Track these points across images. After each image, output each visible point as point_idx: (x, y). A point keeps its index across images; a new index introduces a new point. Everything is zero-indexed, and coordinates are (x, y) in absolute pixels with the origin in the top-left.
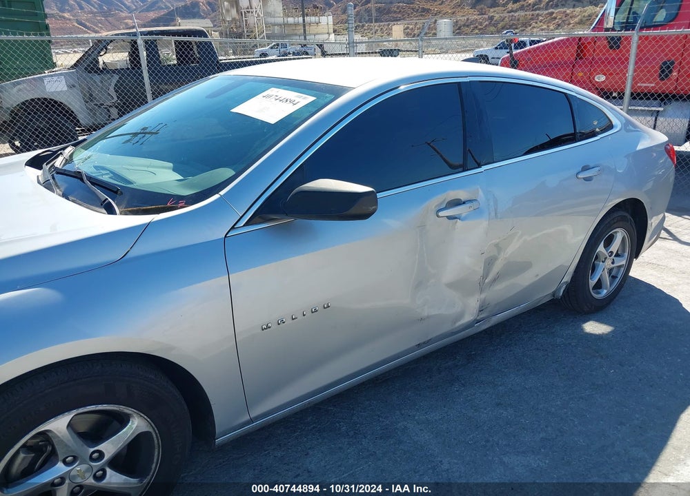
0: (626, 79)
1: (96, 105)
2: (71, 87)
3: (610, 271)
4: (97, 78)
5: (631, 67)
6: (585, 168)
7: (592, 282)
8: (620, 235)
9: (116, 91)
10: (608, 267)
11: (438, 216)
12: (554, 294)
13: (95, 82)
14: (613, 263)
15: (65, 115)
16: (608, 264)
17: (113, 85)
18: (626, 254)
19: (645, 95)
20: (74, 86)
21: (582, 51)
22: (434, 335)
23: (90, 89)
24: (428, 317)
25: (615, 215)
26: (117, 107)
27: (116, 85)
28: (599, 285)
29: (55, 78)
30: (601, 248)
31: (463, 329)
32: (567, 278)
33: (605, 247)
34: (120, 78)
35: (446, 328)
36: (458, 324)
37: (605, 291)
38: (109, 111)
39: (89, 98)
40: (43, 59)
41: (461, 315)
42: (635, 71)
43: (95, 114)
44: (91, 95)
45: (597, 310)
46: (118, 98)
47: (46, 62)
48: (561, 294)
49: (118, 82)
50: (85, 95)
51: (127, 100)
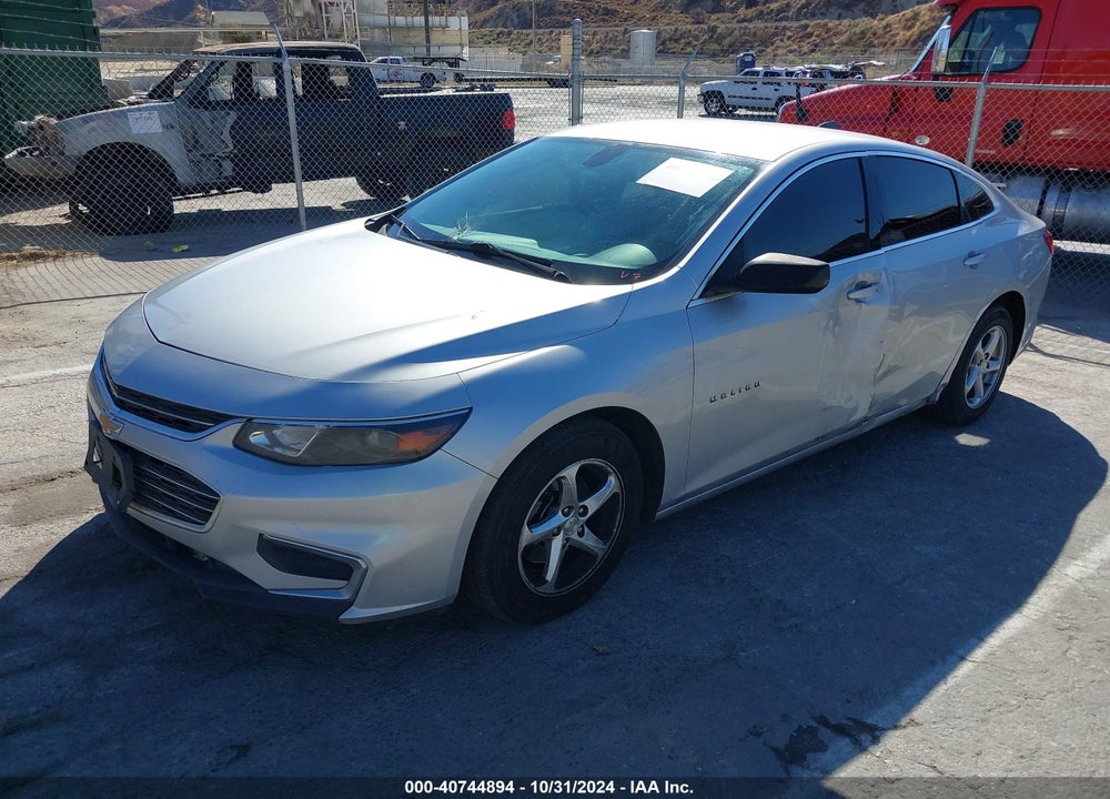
0: (967, 144)
1: (203, 155)
2: (168, 127)
3: (984, 376)
4: (205, 115)
5: (975, 129)
6: (971, 255)
7: (968, 388)
8: (997, 334)
9: (234, 137)
10: (984, 371)
11: (849, 298)
12: (928, 399)
13: (204, 123)
14: (988, 367)
15: (158, 171)
16: (983, 368)
17: (228, 127)
18: (1001, 357)
19: (992, 167)
20: (172, 127)
21: (898, 100)
22: (830, 430)
23: (196, 132)
24: (830, 407)
25: (995, 310)
26: (232, 161)
27: (232, 127)
28: (972, 393)
29: (146, 114)
30: (979, 348)
31: (853, 428)
32: (947, 380)
33: (983, 347)
34: (239, 118)
35: (840, 423)
36: (853, 419)
37: (978, 400)
38: (220, 165)
39: (193, 144)
40: (88, 81)
41: (855, 410)
42: (980, 134)
43: (201, 170)
44: (197, 142)
45: (970, 422)
46: (235, 147)
47: (92, 85)
48: (937, 398)
49: (235, 122)
50: (188, 141)
51: (248, 151)
